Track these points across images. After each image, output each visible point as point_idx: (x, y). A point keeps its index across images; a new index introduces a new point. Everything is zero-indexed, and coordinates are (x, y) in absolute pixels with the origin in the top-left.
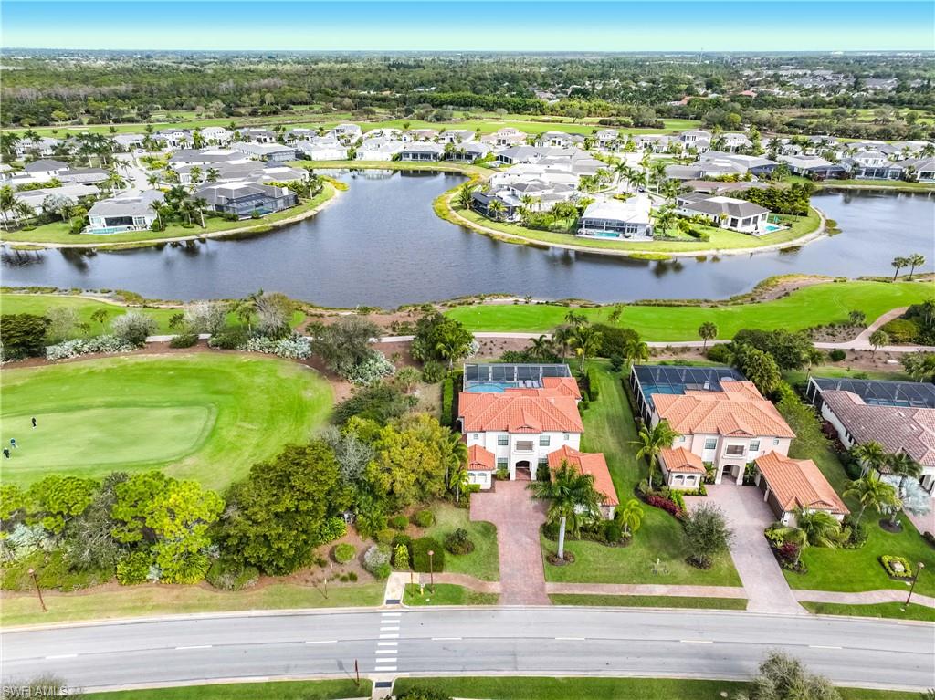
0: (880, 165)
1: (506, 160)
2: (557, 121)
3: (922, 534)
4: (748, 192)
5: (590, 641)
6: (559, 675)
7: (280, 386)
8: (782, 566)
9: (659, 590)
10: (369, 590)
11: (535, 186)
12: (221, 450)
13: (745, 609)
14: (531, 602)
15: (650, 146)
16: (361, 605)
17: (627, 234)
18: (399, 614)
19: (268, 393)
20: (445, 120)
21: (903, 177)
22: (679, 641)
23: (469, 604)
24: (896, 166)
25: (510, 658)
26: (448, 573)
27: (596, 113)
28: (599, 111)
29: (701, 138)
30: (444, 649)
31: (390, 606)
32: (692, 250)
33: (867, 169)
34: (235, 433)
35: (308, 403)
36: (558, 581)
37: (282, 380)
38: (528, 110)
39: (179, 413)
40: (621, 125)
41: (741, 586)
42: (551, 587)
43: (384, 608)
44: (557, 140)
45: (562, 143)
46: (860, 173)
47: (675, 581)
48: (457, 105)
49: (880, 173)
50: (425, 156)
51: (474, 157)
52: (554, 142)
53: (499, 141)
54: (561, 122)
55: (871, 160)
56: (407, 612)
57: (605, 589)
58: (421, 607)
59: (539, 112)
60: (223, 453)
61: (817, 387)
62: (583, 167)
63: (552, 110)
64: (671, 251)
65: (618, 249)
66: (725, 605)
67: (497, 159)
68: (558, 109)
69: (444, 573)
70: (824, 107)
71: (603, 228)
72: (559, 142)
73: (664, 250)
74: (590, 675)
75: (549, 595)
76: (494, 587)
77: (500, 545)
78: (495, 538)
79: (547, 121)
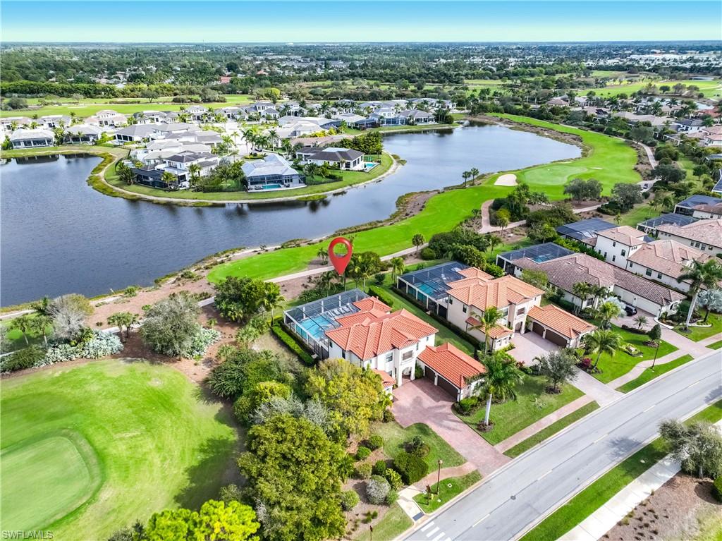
0: (393, 116)
1: (125, 138)
2: (135, 102)
3: (621, 327)
4: (342, 142)
5: (556, 470)
6: (564, 502)
7: (120, 386)
8: (589, 373)
9: (553, 418)
10: (394, 518)
11: (190, 156)
12: (127, 469)
13: (599, 407)
14: (500, 464)
15: (233, 116)
16: (401, 532)
17: (287, 184)
18: (433, 523)
19: (114, 396)
20: (22, 107)
21: (407, 122)
22: (593, 443)
23: (467, 488)
24: (402, 116)
25: (529, 510)
26: (431, 474)
27: (163, 94)
28: (165, 92)
29: (269, 107)
30: (487, 528)
31: (419, 520)
32: (336, 189)
33: (387, 119)
34: (124, 447)
35: (164, 391)
36: (499, 442)
37: (117, 379)
38: (100, 94)
39: (32, 455)
40: (192, 101)
41: (584, 394)
42: (500, 448)
43: (418, 525)
44: (155, 117)
45: (160, 120)
46: (383, 123)
47: (555, 408)
48: (22, 92)
49: (394, 122)
50: (39, 142)
51: (91, 138)
52: (153, 119)
53: (101, 123)
54: (139, 102)
55: (387, 113)
56: (436, 518)
57: (527, 432)
58: (440, 509)
59: (111, 95)
60: (132, 471)
61: (506, 260)
62: (205, 137)
63: (123, 93)
64: (323, 192)
65: (286, 196)
66: (589, 409)
67: (115, 138)
68: (129, 92)
69: (428, 475)
70: (318, 80)
71: (264, 182)
72: (157, 119)
73: (318, 192)
74: (578, 491)
75: (504, 454)
76: (469, 468)
77: (441, 436)
78: (434, 433)
79: (127, 103)
